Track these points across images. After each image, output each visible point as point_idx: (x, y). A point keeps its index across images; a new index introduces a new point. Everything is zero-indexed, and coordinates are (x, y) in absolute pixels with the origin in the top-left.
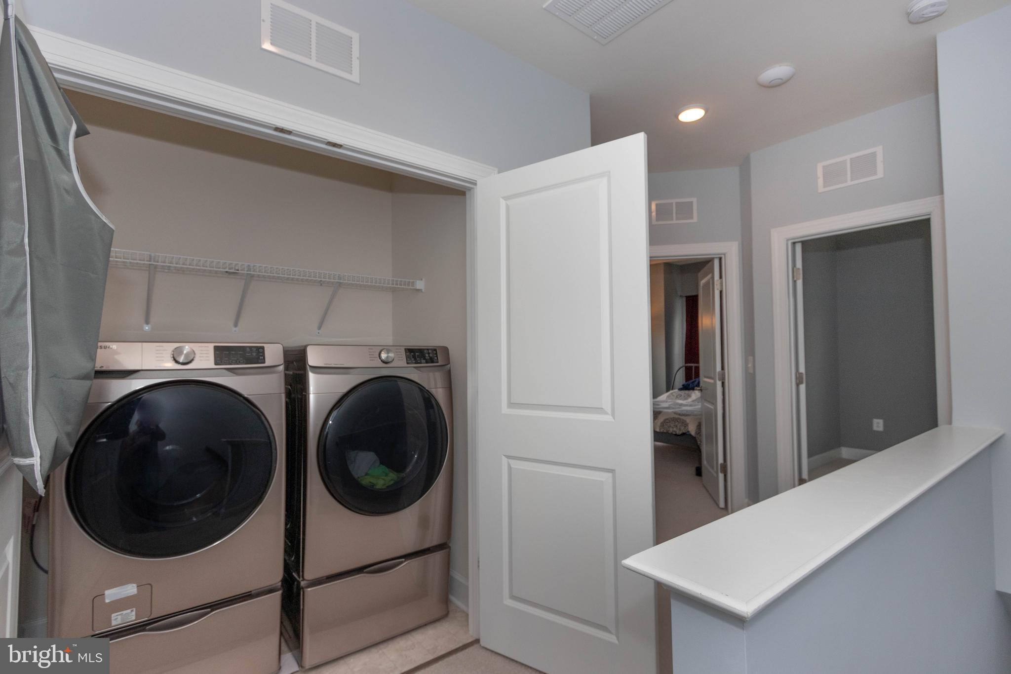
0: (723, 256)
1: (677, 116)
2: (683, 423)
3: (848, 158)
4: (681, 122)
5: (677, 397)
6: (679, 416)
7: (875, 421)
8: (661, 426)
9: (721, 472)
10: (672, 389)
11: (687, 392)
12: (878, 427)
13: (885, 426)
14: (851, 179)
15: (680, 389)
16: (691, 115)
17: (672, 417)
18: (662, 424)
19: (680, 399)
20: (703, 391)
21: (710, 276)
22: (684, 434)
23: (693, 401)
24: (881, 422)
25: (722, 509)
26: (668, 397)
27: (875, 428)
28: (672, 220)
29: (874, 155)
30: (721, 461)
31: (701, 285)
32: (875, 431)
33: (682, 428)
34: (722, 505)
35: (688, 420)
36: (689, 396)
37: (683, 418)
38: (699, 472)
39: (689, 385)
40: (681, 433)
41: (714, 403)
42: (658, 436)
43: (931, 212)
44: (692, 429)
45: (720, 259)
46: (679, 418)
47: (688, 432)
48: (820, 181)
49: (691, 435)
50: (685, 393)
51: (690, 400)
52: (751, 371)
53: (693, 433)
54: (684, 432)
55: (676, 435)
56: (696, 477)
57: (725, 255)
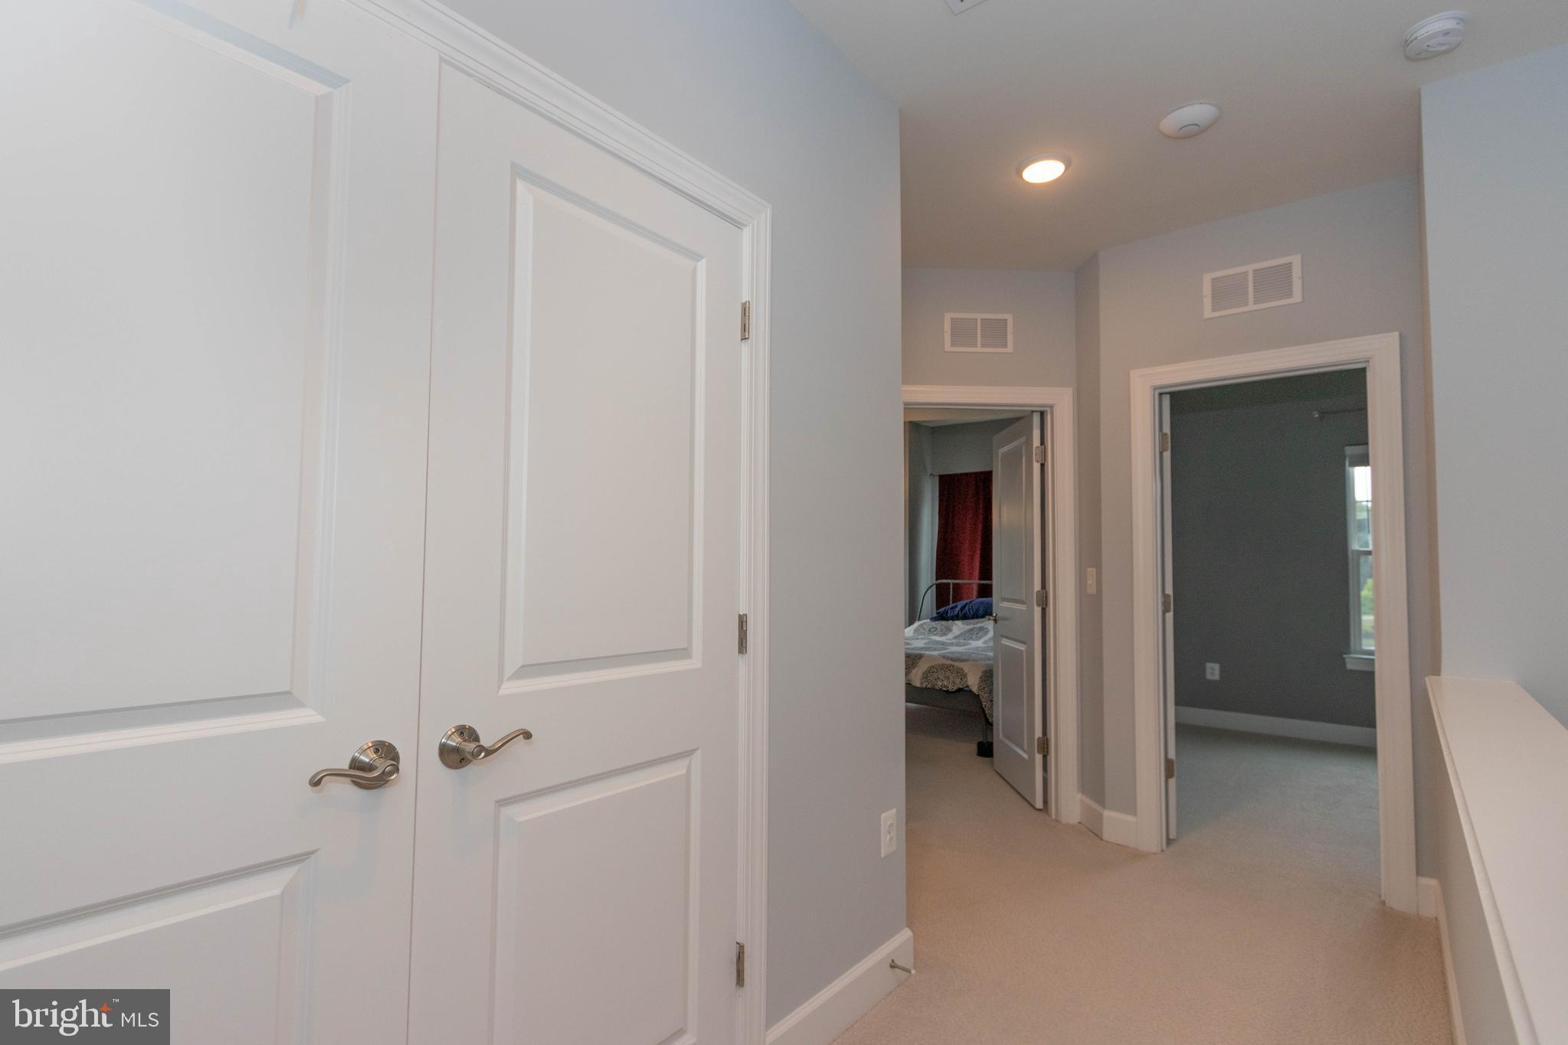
0: (1049, 410)
1: (1019, 173)
2: (958, 673)
3: (1250, 268)
4: (1027, 182)
5: (930, 631)
6: (952, 663)
7: (1209, 665)
8: (923, 678)
9: (1038, 752)
10: (919, 620)
11: (944, 623)
12: (1212, 674)
13: (1222, 671)
14: (1255, 301)
15: (934, 619)
16: (1044, 172)
17: (940, 663)
18: (926, 676)
19: (936, 635)
20: (999, 622)
21: (1023, 439)
22: (960, 690)
23: (955, 637)
24: (1217, 667)
25: (1040, 810)
26: (916, 631)
27: (1209, 677)
28: (975, 345)
29: (1289, 266)
30: (1038, 733)
31: (1000, 454)
32: (1209, 681)
33: (958, 681)
34: (1039, 804)
35: (965, 667)
36: (949, 630)
37: (956, 664)
38: (986, 750)
39: (947, 612)
40: (955, 688)
41: (1028, 642)
42: (913, 693)
43: (1370, 358)
44: (973, 682)
45: (1042, 414)
46: (951, 665)
47: (968, 687)
48: (1207, 302)
49: (971, 691)
50: (942, 625)
51: (950, 636)
52: (1092, 589)
53: (975, 689)
54: (961, 687)
55: (948, 692)
56: (980, 758)
57: (1051, 407)
